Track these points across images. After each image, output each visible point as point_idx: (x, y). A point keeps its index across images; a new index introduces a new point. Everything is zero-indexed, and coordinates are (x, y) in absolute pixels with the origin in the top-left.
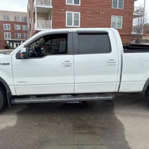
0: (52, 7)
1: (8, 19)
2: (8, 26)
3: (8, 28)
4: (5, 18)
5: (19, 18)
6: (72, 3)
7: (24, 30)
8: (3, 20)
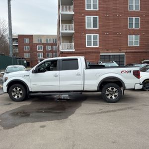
0: (74, 32)
1: (41, 41)
2: (41, 47)
3: (41, 49)
4: (38, 41)
5: (50, 40)
6: (91, 27)
7: (54, 50)
8: (37, 42)
